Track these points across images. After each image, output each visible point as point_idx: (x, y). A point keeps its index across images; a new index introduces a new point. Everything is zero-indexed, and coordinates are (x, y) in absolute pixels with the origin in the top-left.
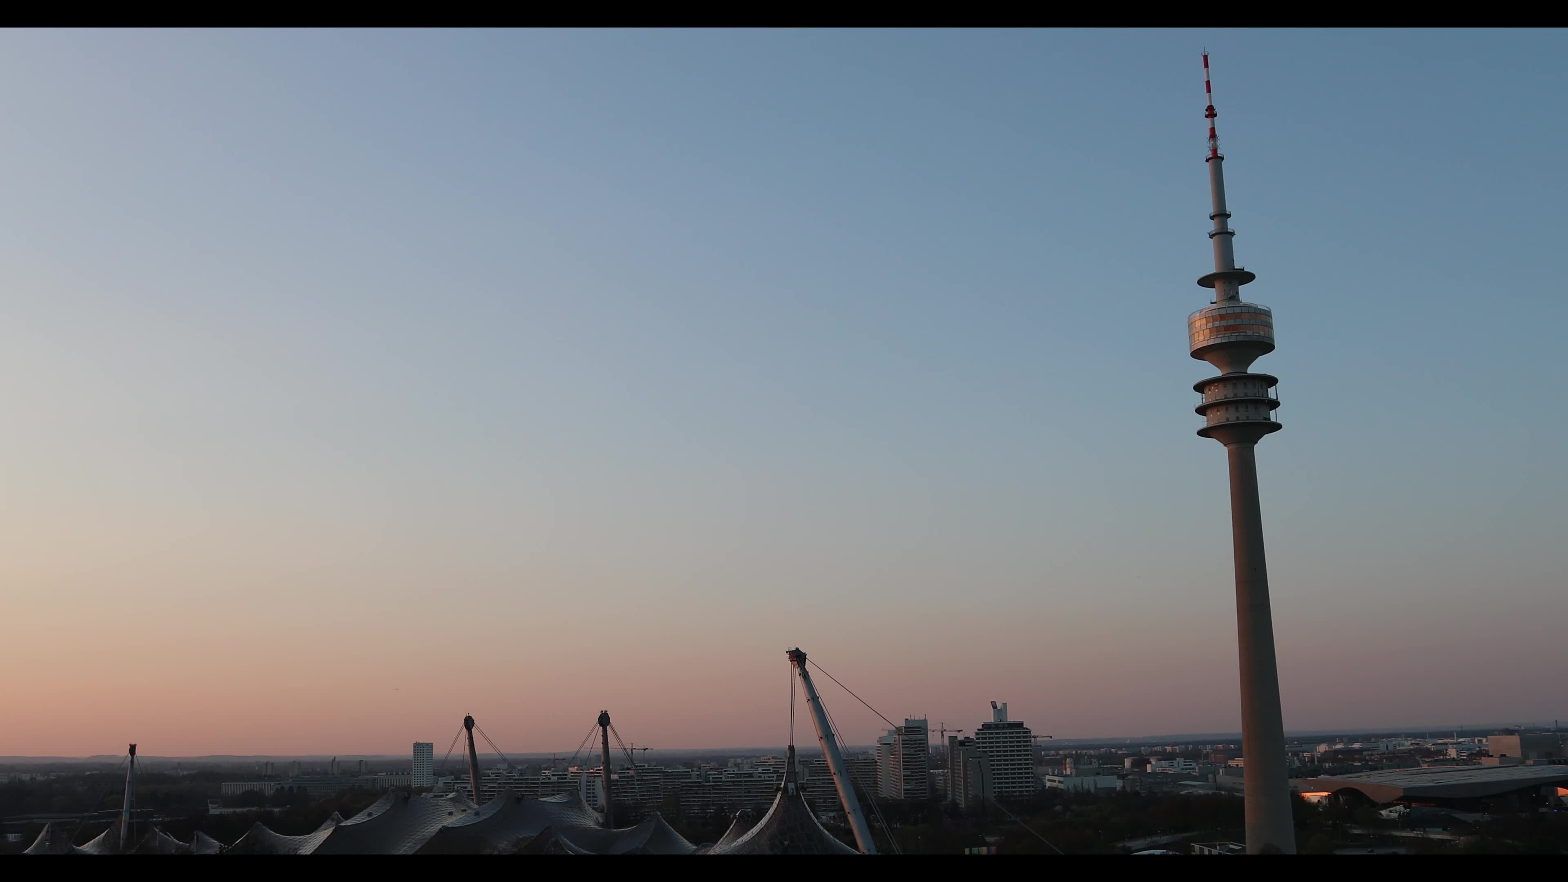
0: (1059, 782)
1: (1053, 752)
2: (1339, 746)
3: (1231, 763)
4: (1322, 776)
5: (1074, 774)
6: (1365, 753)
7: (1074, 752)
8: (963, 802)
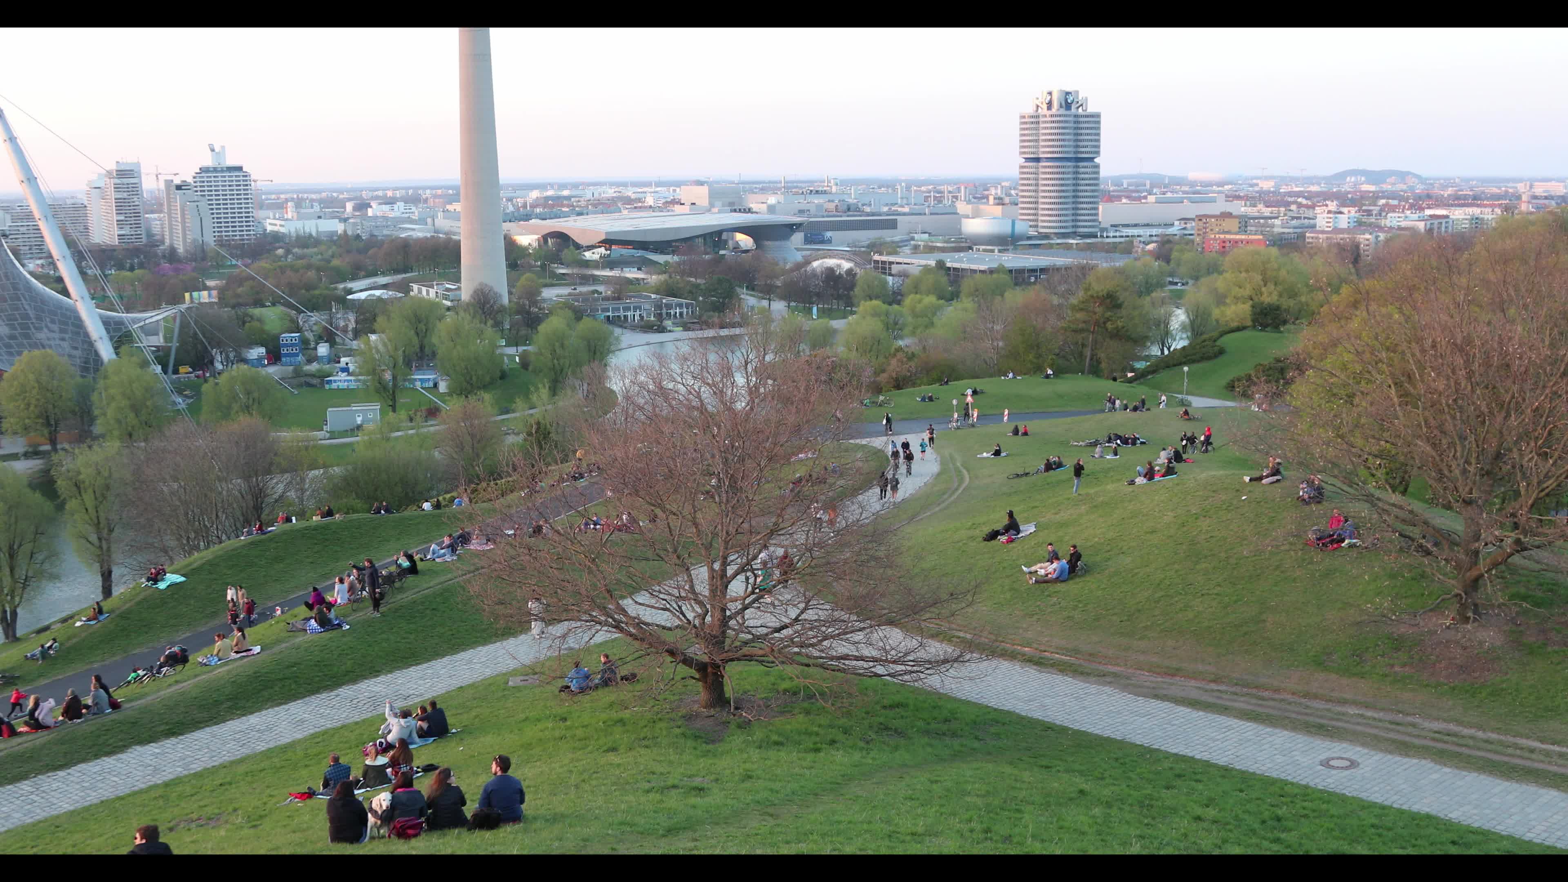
0: (281, 226)
1: (273, 196)
2: (550, 193)
3: (449, 207)
4: (533, 220)
5: (295, 217)
6: (573, 199)
7: (295, 196)
8: (181, 247)
